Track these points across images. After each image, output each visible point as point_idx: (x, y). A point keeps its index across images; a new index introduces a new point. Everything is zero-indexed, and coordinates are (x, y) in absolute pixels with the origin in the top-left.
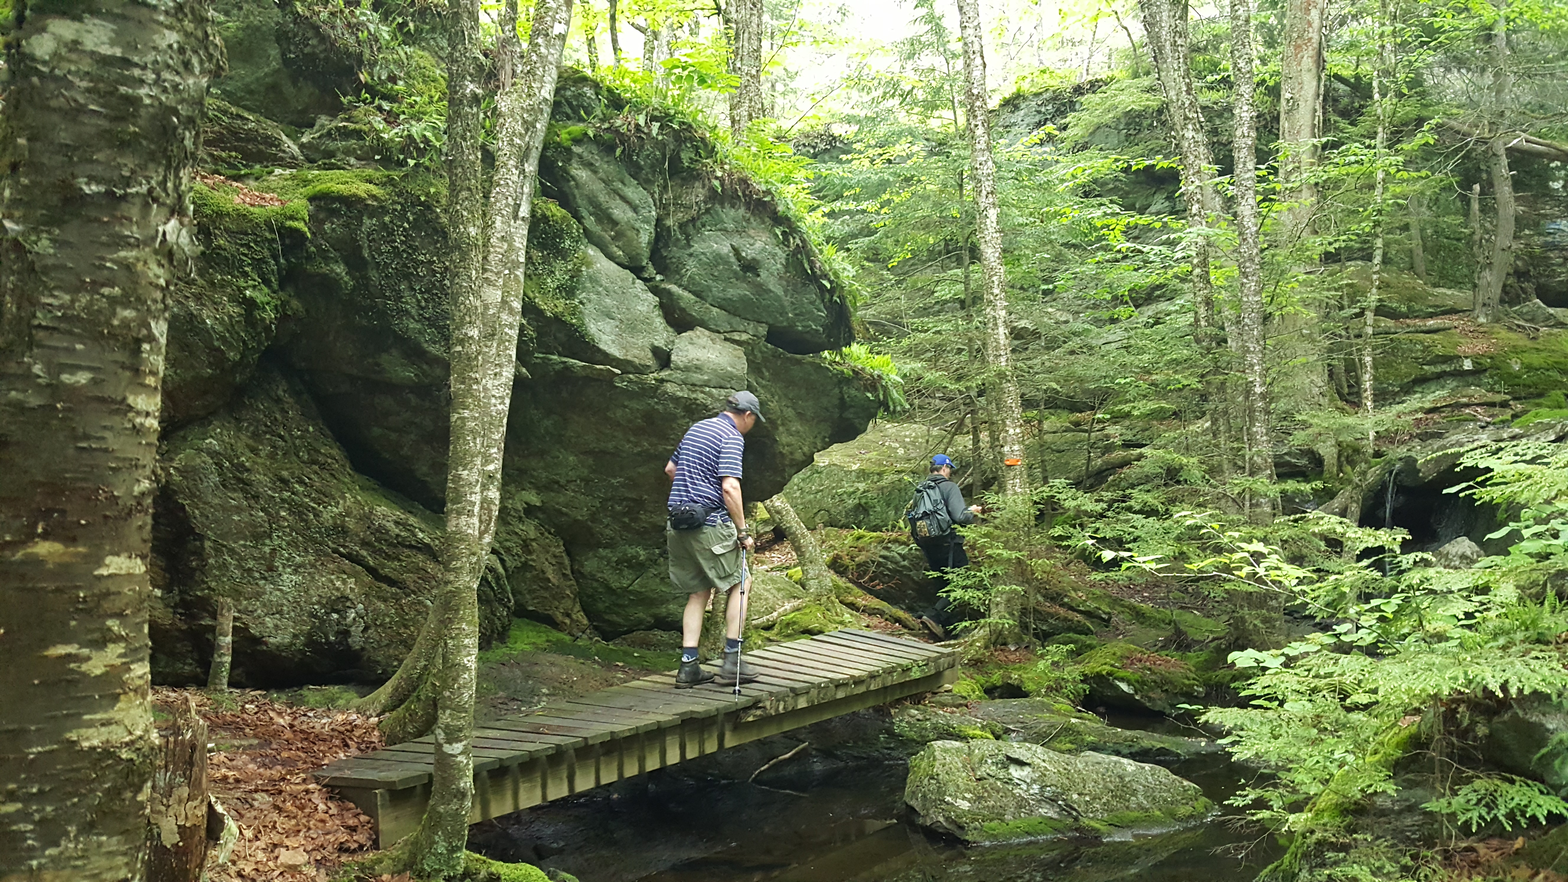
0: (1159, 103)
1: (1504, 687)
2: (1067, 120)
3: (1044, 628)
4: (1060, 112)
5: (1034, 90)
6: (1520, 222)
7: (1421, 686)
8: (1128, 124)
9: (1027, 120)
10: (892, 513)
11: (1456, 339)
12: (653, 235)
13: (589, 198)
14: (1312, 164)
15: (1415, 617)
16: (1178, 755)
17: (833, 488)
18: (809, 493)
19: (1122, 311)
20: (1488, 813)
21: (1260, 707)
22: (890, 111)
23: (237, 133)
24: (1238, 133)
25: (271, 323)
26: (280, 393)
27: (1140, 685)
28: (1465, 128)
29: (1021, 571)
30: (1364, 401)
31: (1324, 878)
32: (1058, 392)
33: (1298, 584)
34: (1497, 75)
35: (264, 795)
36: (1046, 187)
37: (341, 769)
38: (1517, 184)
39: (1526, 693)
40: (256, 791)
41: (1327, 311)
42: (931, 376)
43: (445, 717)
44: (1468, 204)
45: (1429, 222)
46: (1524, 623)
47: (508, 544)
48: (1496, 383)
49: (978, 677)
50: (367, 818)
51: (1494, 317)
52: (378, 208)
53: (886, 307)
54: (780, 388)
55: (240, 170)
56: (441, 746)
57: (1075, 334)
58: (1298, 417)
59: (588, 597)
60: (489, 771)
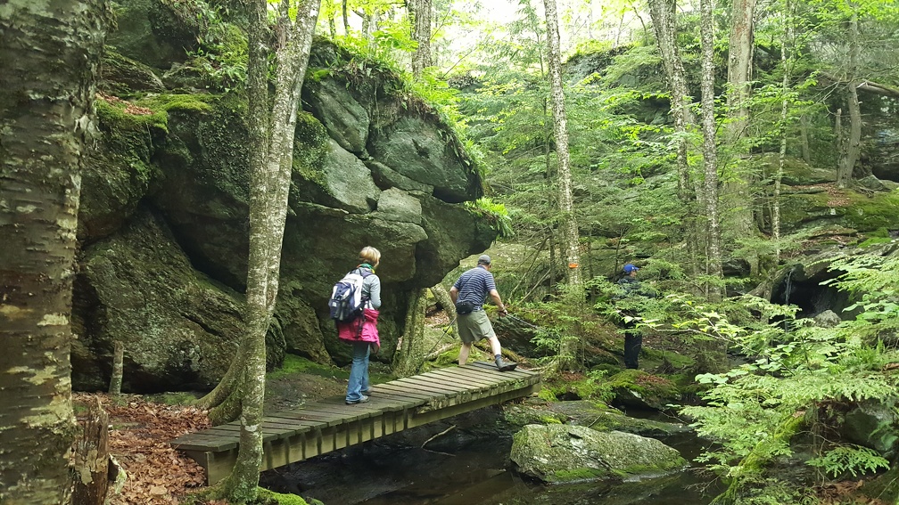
0: (659, 61)
1: (853, 395)
2: (606, 70)
3: (591, 360)
4: (602, 65)
5: (588, 53)
6: (864, 131)
7: (806, 394)
8: (641, 73)
9: (583, 70)
11: (827, 197)
12: (368, 134)
13: (330, 112)
14: (746, 96)
15: (803, 355)
16: (666, 433)
19: (636, 180)
20: (844, 467)
21: (714, 406)
22: (504, 63)
23: (126, 72)
24: (704, 78)
25: (145, 182)
26: (151, 223)
27: (645, 393)
28: (833, 76)
29: (578, 328)
30: (774, 232)
31: (750, 503)
32: (599, 226)
33: (737, 336)
34: (852, 46)
35: (141, 454)
36: (594, 108)
37: (186, 440)
38: (862, 109)
39: (866, 398)
40: (137, 452)
41: (754, 181)
42: (526, 216)
43: (246, 411)
44: (835, 120)
45: (812, 130)
46: (865, 359)
47: (283, 311)
48: (849, 222)
49: (552, 388)
50: (201, 468)
51: (848, 185)
52: (207, 116)
53: (502, 177)
54: (441, 223)
55: (127, 94)
56: (244, 427)
57: (609, 193)
58: (737, 241)
59: (329, 342)
60: (272, 442)
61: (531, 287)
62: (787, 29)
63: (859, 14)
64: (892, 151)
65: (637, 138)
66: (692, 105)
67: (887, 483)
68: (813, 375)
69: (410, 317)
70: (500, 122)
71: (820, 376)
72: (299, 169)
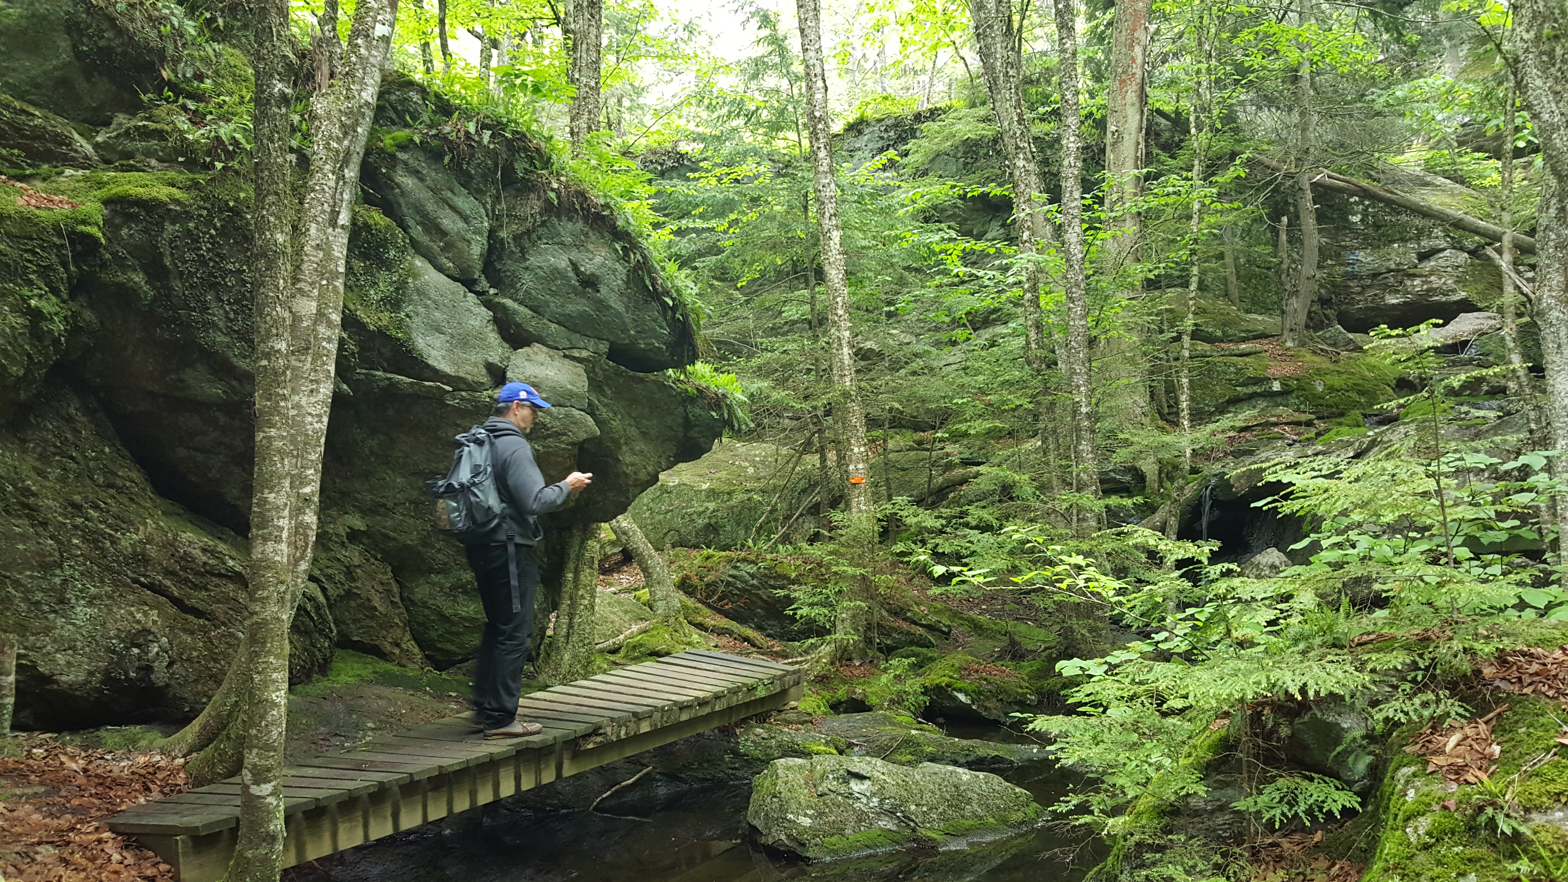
0: (994, 133)
1: (1303, 690)
2: (908, 147)
3: (889, 642)
4: (902, 139)
5: (877, 116)
6: (1323, 253)
7: (1228, 691)
8: (965, 153)
9: (870, 146)
10: (742, 532)
11: (1267, 362)
12: (486, 247)
13: (416, 207)
14: (1135, 194)
15: (1223, 625)
16: (1011, 762)
17: (683, 508)
18: (659, 513)
19: (960, 334)
20: (1290, 810)
21: (1084, 713)
22: (734, 130)
23: (21, 129)
24: (1066, 163)
25: (60, 335)
26: (72, 411)
27: (977, 695)
28: (1274, 163)
29: (865, 587)
30: (1182, 420)
31: (1143, 878)
32: (902, 412)
33: (1115, 595)
34: (1302, 114)
35: (49, 847)
36: (887, 211)
37: (138, 815)
38: (1320, 217)
39: (1322, 694)
40: (39, 843)
41: (1148, 334)
42: (777, 395)
43: (252, 757)
44: (1277, 235)
45: (1242, 251)
46: (1321, 629)
47: (330, 571)
48: (1301, 403)
49: (824, 693)
50: (168, 867)
51: (1300, 341)
52: (181, 213)
53: (734, 327)
54: (623, 407)
55: (24, 169)
56: (248, 787)
57: (916, 355)
58: (1121, 436)
59: (419, 624)
60: (304, 812)
61: (787, 518)
62: (1199, 83)
63: (1312, 63)
64: (1368, 287)
65: (959, 263)
66: (1046, 208)
67: (1358, 833)
68: (1239, 658)
69: (570, 576)
70: (731, 231)
71: (1251, 659)
72: (356, 310)
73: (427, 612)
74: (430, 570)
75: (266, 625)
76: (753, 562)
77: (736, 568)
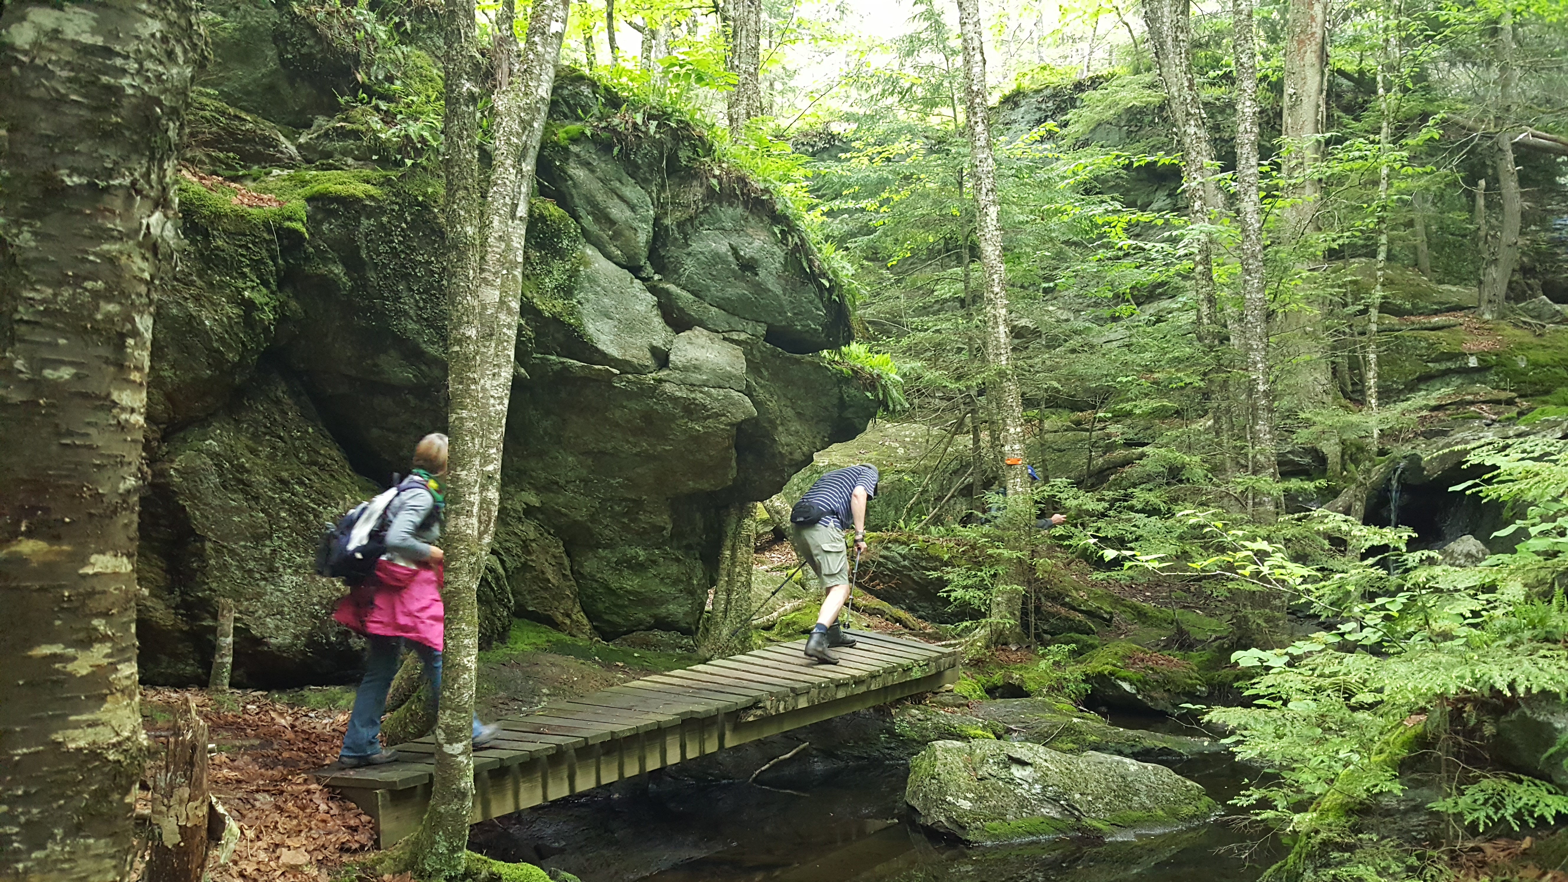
0: (1161, 99)
1: (1511, 686)
2: (1067, 117)
3: (1046, 627)
4: (1061, 109)
5: (1035, 87)
6: (1526, 217)
7: (1427, 685)
8: (1129, 121)
9: (1027, 117)
11: (1461, 336)
12: (651, 234)
13: (587, 198)
14: (1316, 160)
15: (1421, 615)
16: (1181, 755)
19: (1123, 309)
20: (1496, 813)
21: (1264, 706)
22: (889, 108)
23: (235, 134)
24: (1241, 129)
25: (269, 324)
26: (280, 394)
27: (1142, 684)
28: (1471, 123)
29: (1022, 570)
30: (1368, 399)
32: (1059, 391)
33: (1303, 583)
34: (1503, 69)
35: (266, 795)
36: (1046, 184)
39: (1534, 691)
40: (257, 791)
41: (1331, 308)
42: (929, 375)
43: (445, 718)
44: (1474, 200)
45: (1434, 218)
46: (1531, 621)
47: (508, 544)
48: (1501, 380)
49: (979, 677)
50: (368, 818)
51: (1499, 313)
52: (376, 208)
53: (886, 306)
54: (779, 388)
55: (238, 170)
56: (441, 746)
57: (1075, 332)
58: (1302, 415)
59: (588, 597)
60: (490, 771)
61: (938, 499)
63: (1514, 13)
66: (1219, 176)
68: (1438, 650)
69: (728, 553)
70: (882, 210)
71: (1452, 652)
72: (533, 298)
73: (595, 585)
74: (598, 545)
75: (459, 594)
76: (904, 543)
77: (887, 548)
